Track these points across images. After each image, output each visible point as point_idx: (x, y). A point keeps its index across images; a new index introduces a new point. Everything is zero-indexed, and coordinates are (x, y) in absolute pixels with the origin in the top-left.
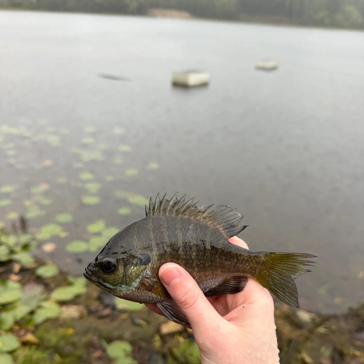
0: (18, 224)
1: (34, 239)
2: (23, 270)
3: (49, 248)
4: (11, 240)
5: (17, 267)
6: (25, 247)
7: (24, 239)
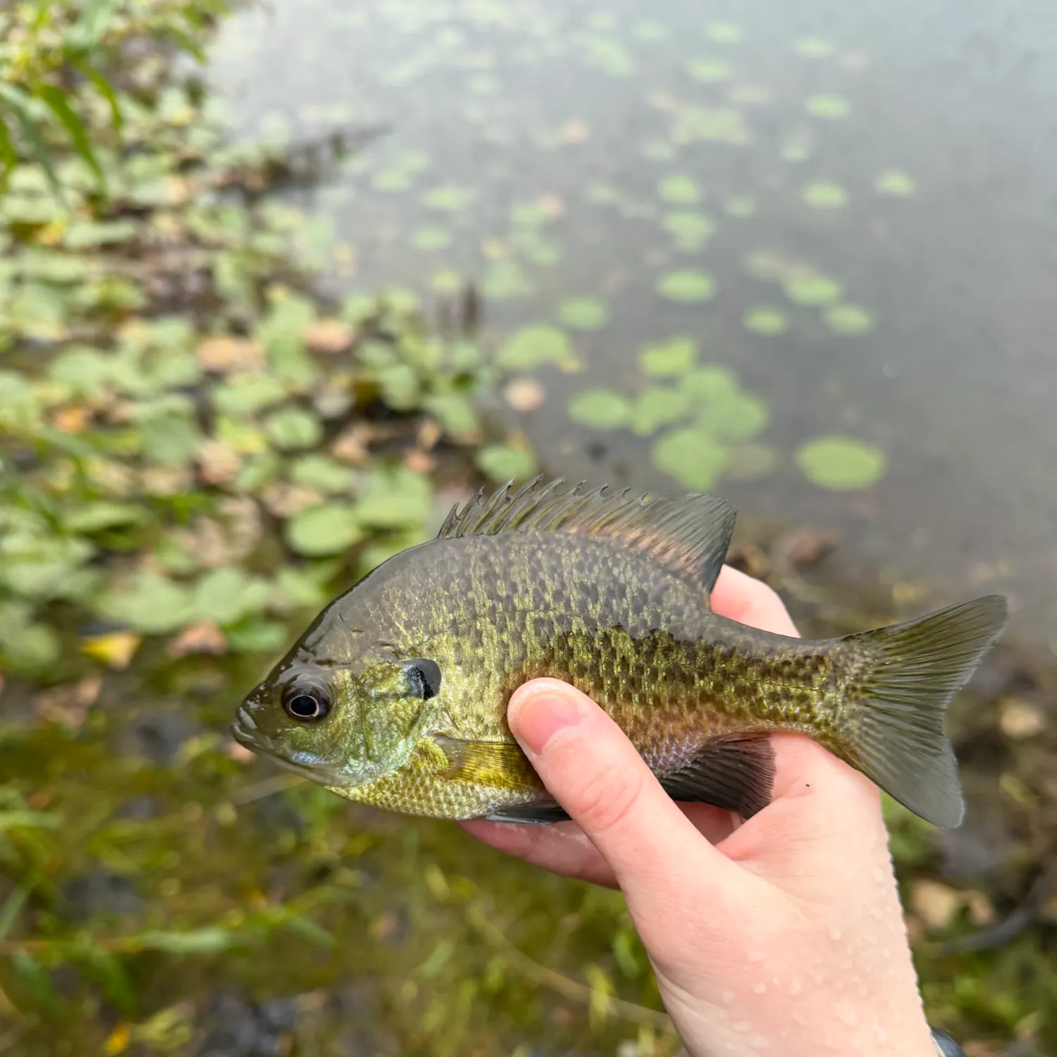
0: (456, 309)
1: (489, 360)
2: (445, 447)
3: (523, 395)
4: (431, 352)
5: (429, 434)
6: (464, 380)
7: (465, 354)
